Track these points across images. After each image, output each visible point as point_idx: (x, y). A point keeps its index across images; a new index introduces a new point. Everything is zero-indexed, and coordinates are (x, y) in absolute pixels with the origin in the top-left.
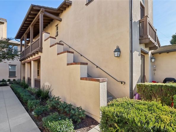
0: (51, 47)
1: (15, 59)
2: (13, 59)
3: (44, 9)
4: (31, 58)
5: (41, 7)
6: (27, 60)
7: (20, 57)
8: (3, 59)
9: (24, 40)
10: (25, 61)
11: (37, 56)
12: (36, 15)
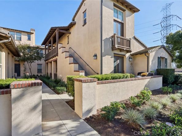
0: (62, 53)
1: (42, 60)
2: (40, 60)
3: (59, 29)
4: (52, 59)
5: (56, 28)
6: (49, 61)
7: (45, 59)
8: (34, 60)
9: (47, 46)
10: (48, 61)
11: (55, 58)
12: (54, 32)
